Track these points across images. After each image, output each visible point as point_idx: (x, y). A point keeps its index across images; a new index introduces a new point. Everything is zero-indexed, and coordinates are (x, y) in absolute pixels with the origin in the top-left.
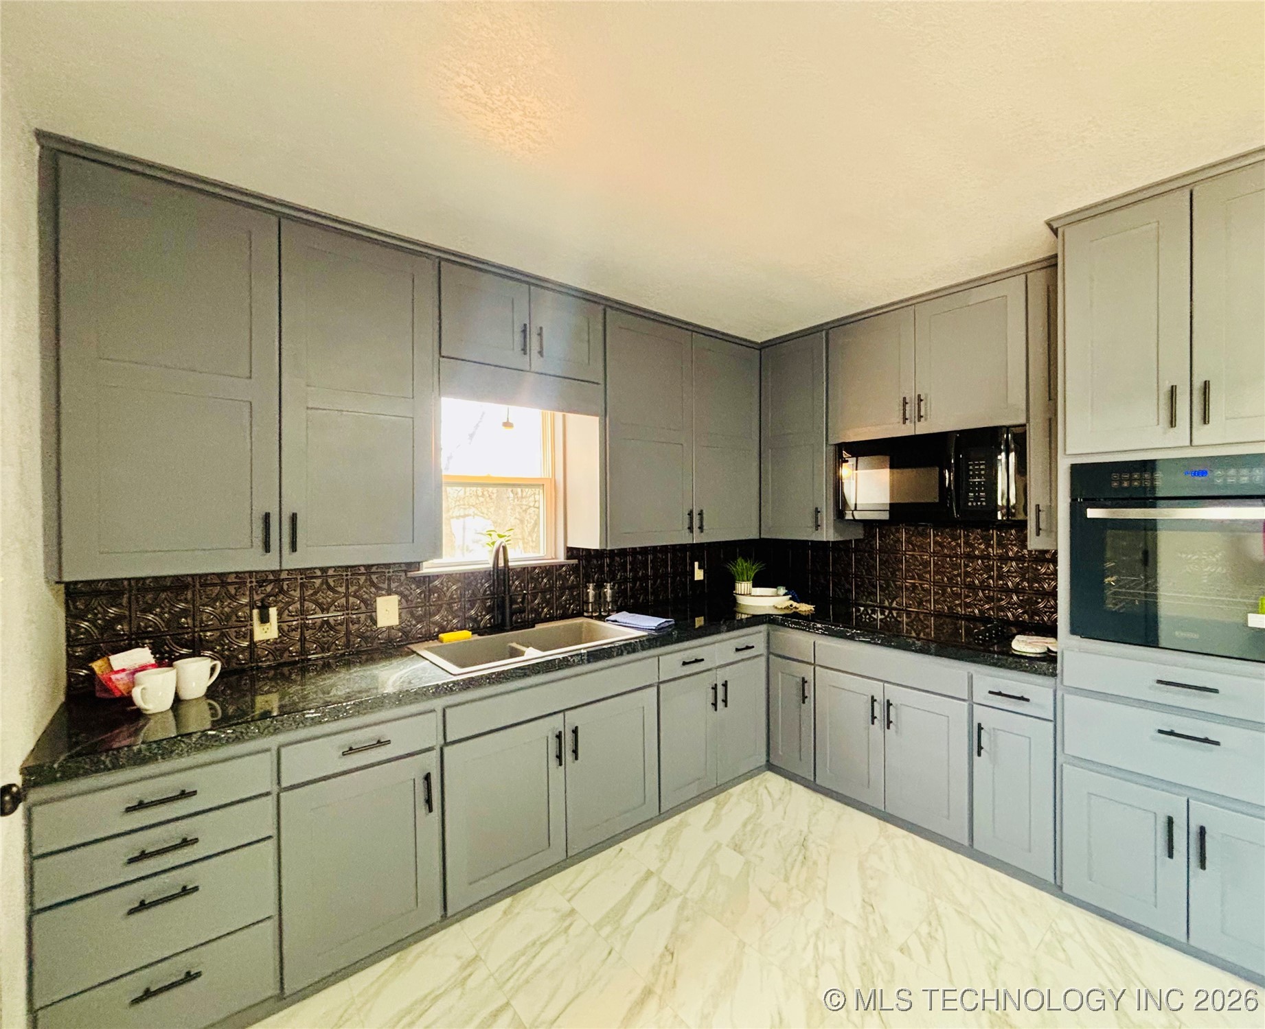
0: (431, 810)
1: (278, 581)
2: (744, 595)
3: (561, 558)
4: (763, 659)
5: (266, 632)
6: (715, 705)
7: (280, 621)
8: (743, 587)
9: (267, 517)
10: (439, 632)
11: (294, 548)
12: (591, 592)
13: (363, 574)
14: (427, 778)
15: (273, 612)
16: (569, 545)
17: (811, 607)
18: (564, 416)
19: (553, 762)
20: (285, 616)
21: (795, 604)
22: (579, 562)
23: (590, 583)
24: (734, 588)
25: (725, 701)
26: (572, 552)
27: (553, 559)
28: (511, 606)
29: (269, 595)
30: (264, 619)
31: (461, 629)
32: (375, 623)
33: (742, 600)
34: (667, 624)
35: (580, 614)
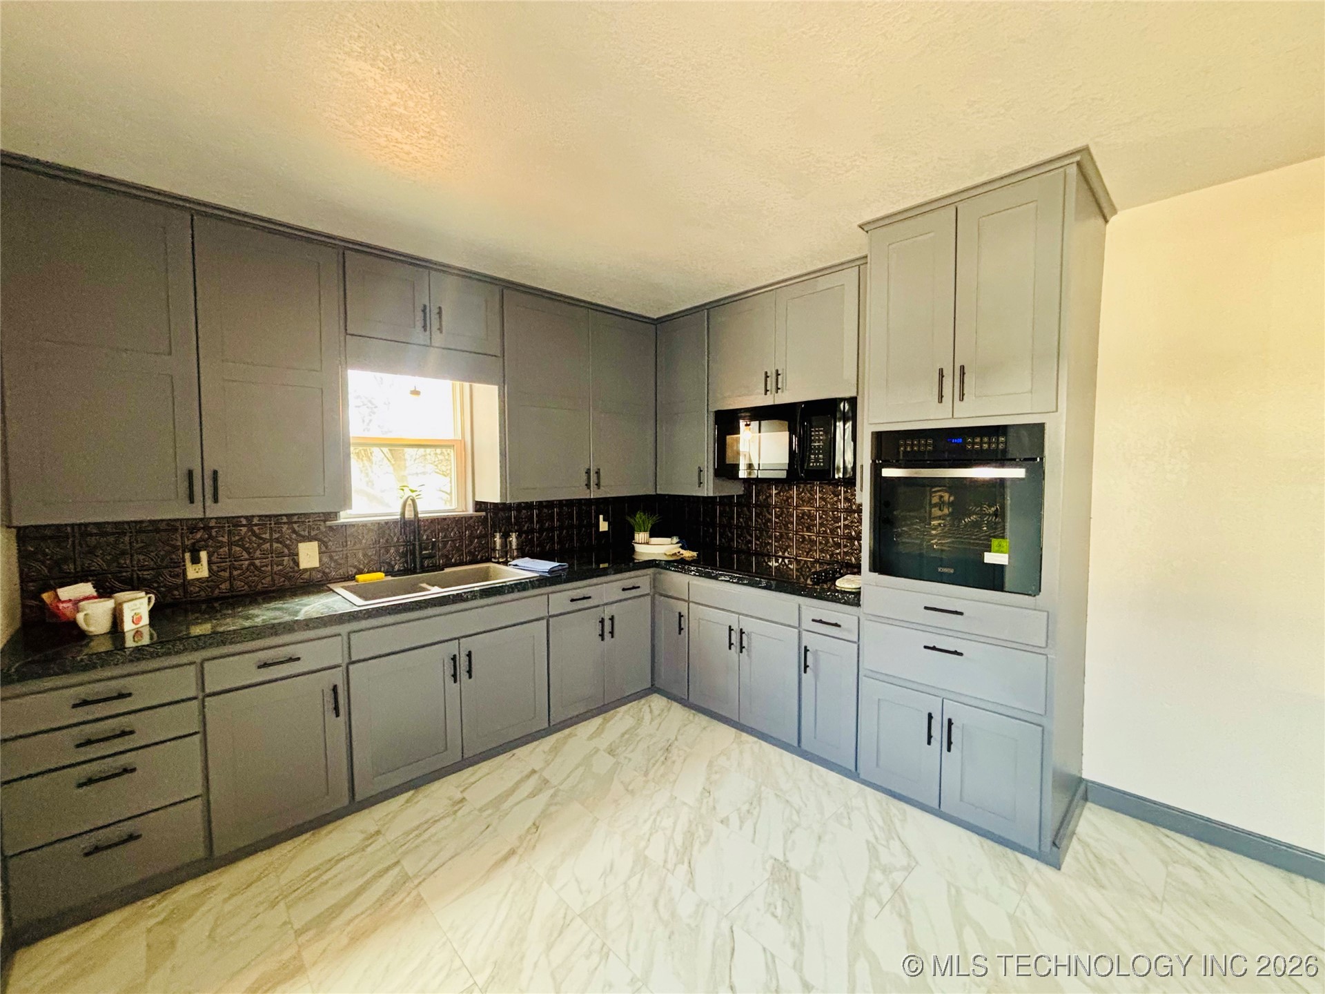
0: (337, 715)
1: (207, 528)
2: (641, 543)
3: (470, 511)
4: (649, 598)
5: (198, 571)
6: (602, 636)
7: (210, 562)
8: (640, 536)
9: (190, 474)
10: (356, 574)
11: (216, 500)
12: (498, 540)
13: (285, 523)
14: (335, 689)
15: (204, 555)
16: (477, 499)
17: (695, 554)
18: (471, 386)
19: (449, 680)
20: (214, 559)
21: (682, 551)
22: (487, 514)
23: (496, 532)
24: (633, 538)
25: (612, 633)
26: (479, 506)
27: (463, 511)
28: (421, 552)
29: (198, 541)
30: (195, 561)
31: (377, 571)
32: (298, 565)
33: (638, 548)
34: (560, 568)
35: (488, 560)
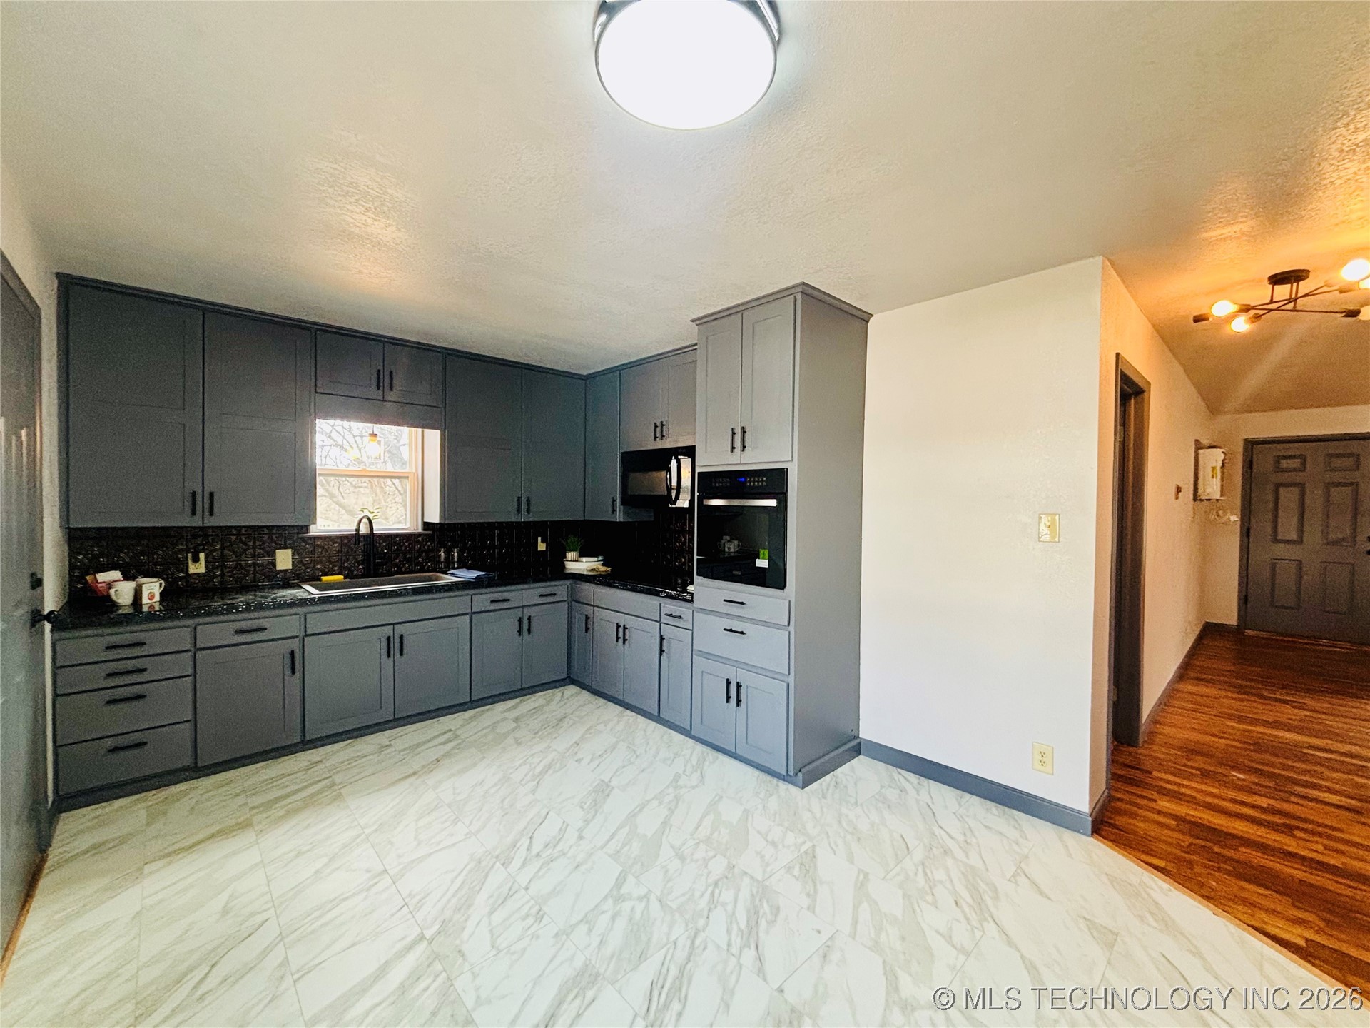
0: (293, 672)
1: (206, 536)
2: (571, 561)
4: (565, 605)
5: (198, 568)
6: (520, 632)
7: (206, 561)
8: (571, 555)
9: (194, 494)
10: (322, 575)
11: (211, 514)
12: (442, 554)
13: (266, 534)
14: (292, 653)
15: (202, 556)
16: (425, 520)
17: (609, 569)
18: (423, 432)
19: (384, 656)
20: (209, 559)
21: (602, 567)
22: (433, 533)
23: (441, 548)
24: (565, 556)
25: (529, 631)
26: (427, 525)
27: (416, 529)
28: (374, 560)
29: (199, 545)
30: (196, 560)
31: (338, 575)
32: (274, 566)
34: (486, 576)
35: (432, 570)
